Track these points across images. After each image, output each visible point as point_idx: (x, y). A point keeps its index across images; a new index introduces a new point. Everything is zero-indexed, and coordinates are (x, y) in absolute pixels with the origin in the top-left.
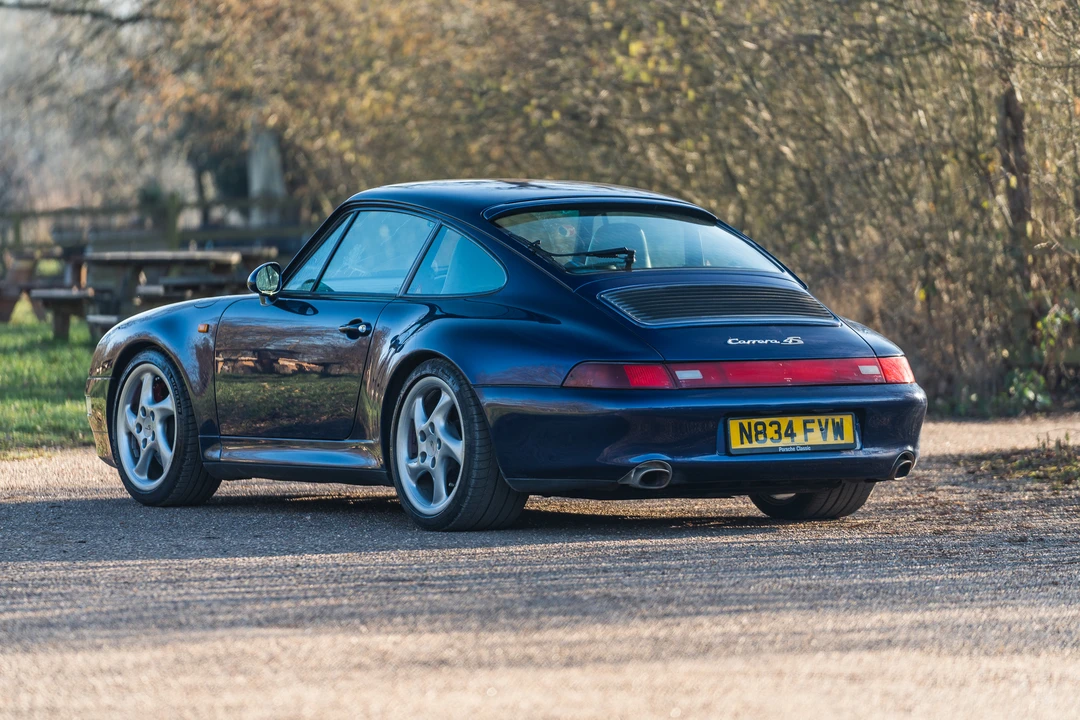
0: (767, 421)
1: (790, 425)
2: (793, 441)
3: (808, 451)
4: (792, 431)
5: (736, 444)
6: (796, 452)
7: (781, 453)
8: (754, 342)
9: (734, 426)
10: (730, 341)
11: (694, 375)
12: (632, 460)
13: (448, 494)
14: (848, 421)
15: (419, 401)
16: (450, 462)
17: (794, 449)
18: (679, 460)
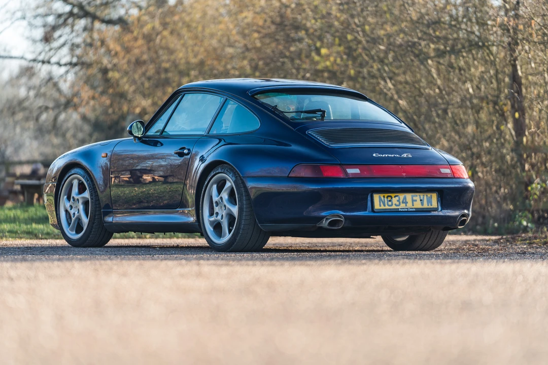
0: (393, 195)
1: (405, 198)
2: (406, 205)
3: (414, 211)
4: (406, 200)
5: (377, 206)
6: (408, 211)
7: (400, 211)
8: (386, 156)
9: (376, 197)
10: (374, 155)
11: (356, 171)
12: (323, 214)
13: (229, 233)
14: (434, 196)
15: (215, 186)
16: (231, 217)
17: (407, 210)
18: (348, 214)
